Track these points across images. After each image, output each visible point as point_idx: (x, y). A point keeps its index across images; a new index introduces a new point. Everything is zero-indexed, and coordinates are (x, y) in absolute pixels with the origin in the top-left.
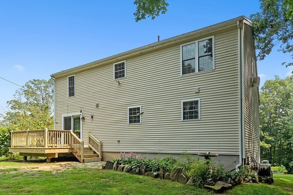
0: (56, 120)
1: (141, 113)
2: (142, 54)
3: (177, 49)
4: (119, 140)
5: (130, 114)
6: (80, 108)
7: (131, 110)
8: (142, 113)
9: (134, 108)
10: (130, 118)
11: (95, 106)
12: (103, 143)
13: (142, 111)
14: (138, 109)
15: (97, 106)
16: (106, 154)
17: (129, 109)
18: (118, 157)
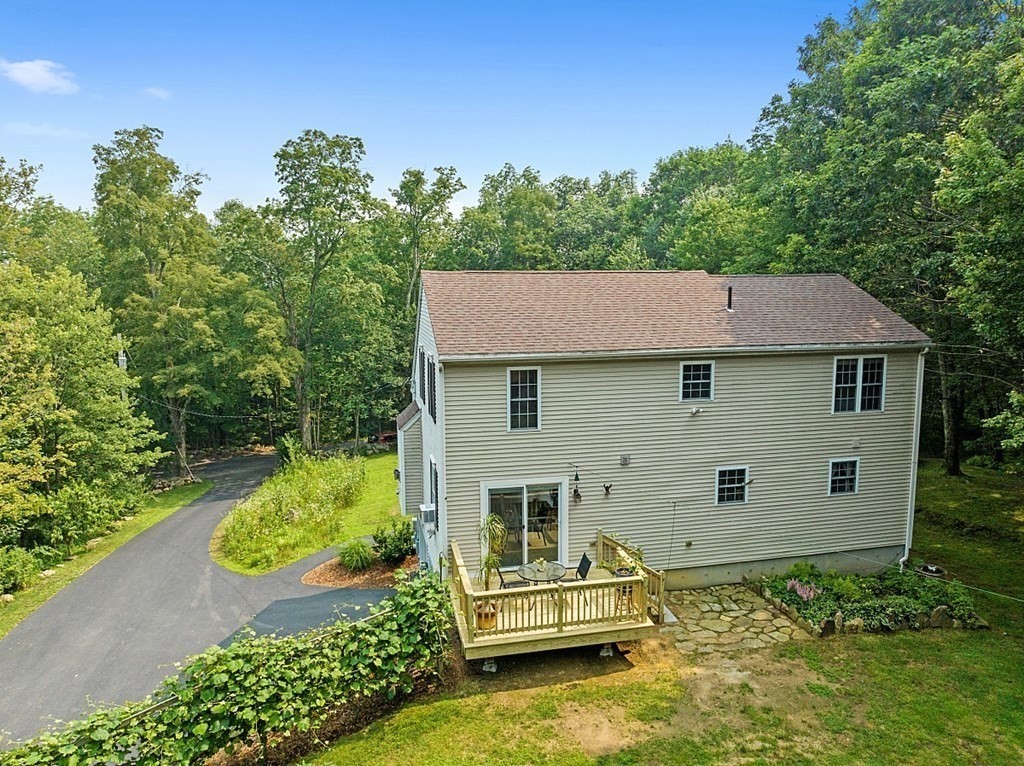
1: (747, 481)
3: (829, 362)
4: (690, 542)
5: (722, 482)
6: (575, 469)
7: (722, 473)
8: (751, 482)
9: (730, 471)
10: (721, 491)
11: (619, 462)
13: (752, 478)
14: (742, 472)
15: (625, 462)
17: (720, 472)
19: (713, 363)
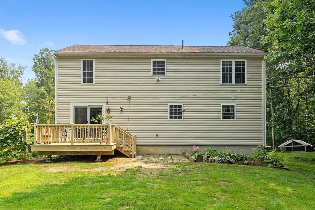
0: (58, 109)
1: (182, 110)
2: (184, 58)
3: (218, 62)
4: (158, 134)
5: (171, 110)
7: (171, 106)
8: (184, 111)
9: (174, 106)
10: (171, 114)
11: (126, 98)
12: (136, 137)
13: (185, 109)
14: (180, 106)
15: (129, 98)
16: (140, 147)
18: (155, 150)
19: (165, 60)
